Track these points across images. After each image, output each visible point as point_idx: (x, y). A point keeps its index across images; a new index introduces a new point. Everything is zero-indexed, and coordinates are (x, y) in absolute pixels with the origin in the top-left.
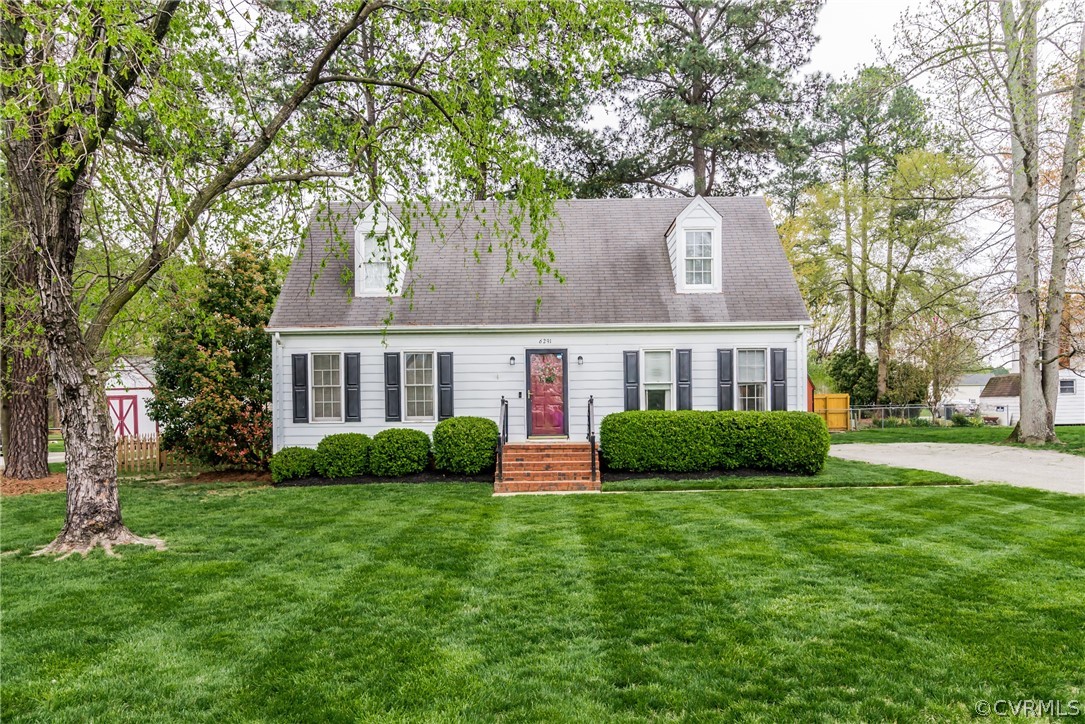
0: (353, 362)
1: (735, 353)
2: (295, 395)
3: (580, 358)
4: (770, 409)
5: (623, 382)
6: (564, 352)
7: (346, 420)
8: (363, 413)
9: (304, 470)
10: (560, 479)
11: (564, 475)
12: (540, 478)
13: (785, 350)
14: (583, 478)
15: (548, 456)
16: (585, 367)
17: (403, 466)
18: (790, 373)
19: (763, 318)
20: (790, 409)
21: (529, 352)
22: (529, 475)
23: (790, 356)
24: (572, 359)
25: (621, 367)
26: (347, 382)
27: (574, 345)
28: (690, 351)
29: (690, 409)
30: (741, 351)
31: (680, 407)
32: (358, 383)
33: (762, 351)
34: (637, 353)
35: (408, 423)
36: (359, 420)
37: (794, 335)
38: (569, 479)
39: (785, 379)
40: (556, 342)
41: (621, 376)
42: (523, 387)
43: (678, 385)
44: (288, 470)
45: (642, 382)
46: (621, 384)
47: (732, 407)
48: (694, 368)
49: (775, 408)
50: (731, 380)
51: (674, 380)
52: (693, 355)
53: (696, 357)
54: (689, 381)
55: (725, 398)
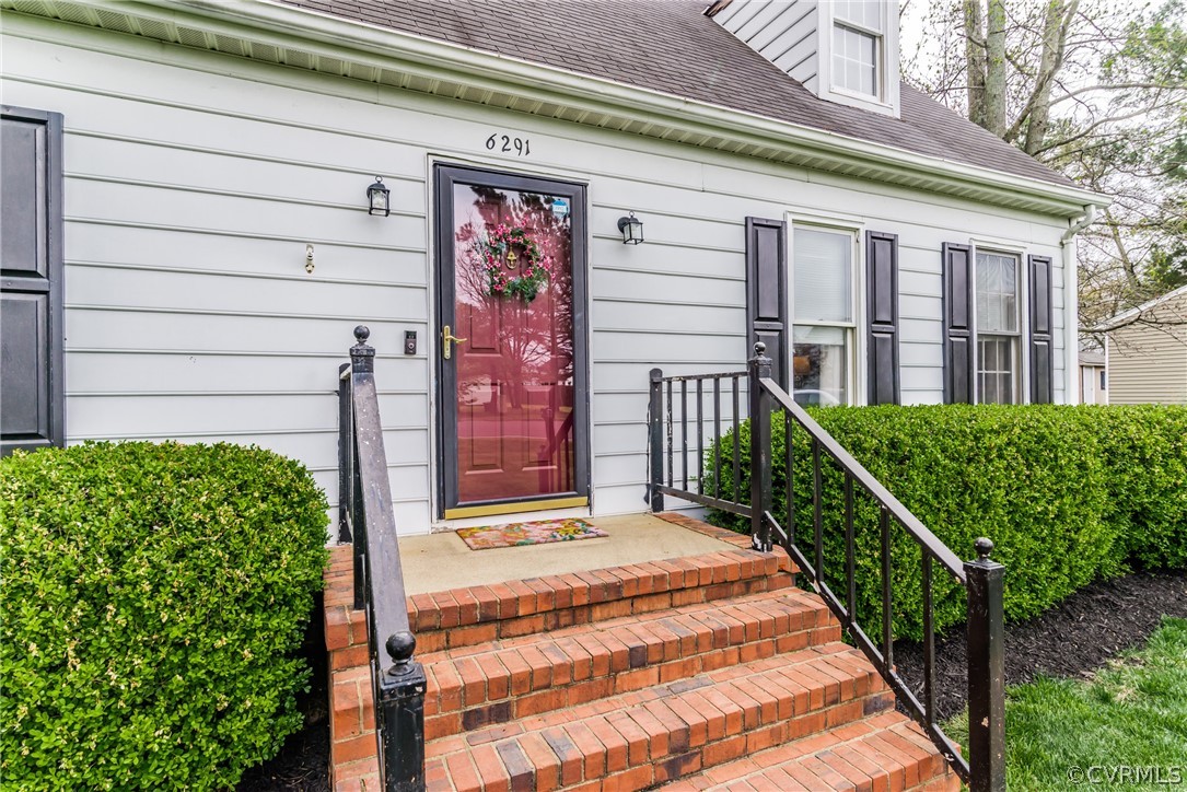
1: (974, 252)
3: (624, 224)
5: (742, 315)
6: (577, 193)
13: (1049, 264)
16: (639, 256)
18: (1057, 321)
20: (1058, 401)
21: (446, 175)
23: (1057, 279)
24: (601, 222)
25: (736, 266)
27: (610, 176)
28: (892, 241)
29: (896, 401)
30: (978, 248)
31: (874, 398)
33: (1014, 261)
34: (780, 229)
39: (1049, 332)
40: (549, 155)
41: (736, 294)
42: (420, 309)
43: (871, 331)
45: (792, 319)
46: (737, 322)
47: (969, 401)
48: (902, 287)
49: (1036, 399)
50: (968, 326)
51: (860, 321)
52: (902, 253)
53: (904, 259)
54: (893, 321)
55: (958, 372)
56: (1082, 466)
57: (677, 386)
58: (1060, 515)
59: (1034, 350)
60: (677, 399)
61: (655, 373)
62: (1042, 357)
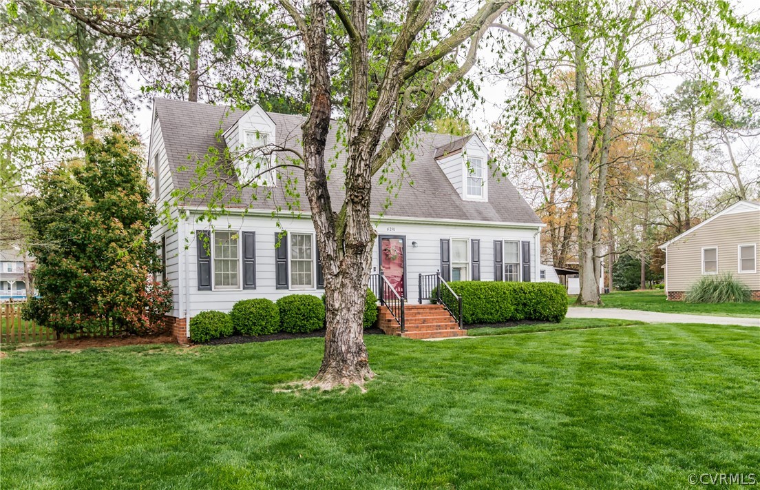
0: (249, 238)
1: (503, 242)
2: (200, 266)
3: (413, 243)
4: (521, 281)
5: (439, 261)
6: (403, 238)
7: (244, 288)
8: (258, 282)
9: (229, 330)
10: (437, 329)
11: (439, 326)
12: (425, 329)
13: (529, 243)
14: (451, 328)
15: (419, 313)
16: (417, 249)
17: (313, 324)
18: (532, 258)
19: (519, 221)
20: (532, 281)
21: (381, 237)
22: (417, 327)
23: (532, 246)
24: (409, 243)
25: (439, 250)
26: (245, 256)
27: (411, 233)
28: (479, 241)
29: (479, 280)
30: (507, 242)
31: (473, 279)
32: (254, 257)
33: (517, 243)
34: (448, 241)
35: (296, 290)
36: (255, 288)
37: (533, 232)
38: (443, 329)
39: (529, 262)
40: (399, 230)
41: (439, 257)
42: (377, 263)
43: (472, 264)
44: (216, 331)
45: (451, 262)
46: (439, 262)
47: (502, 280)
48: (481, 252)
49: (524, 280)
50: (501, 261)
51: (470, 261)
52: (481, 243)
53: (482, 245)
54: (479, 261)
55: (498, 274)
56: (504, 293)
57: (424, 277)
58: (497, 301)
59: (524, 268)
60: (424, 280)
61: (420, 274)
62: (527, 269)
